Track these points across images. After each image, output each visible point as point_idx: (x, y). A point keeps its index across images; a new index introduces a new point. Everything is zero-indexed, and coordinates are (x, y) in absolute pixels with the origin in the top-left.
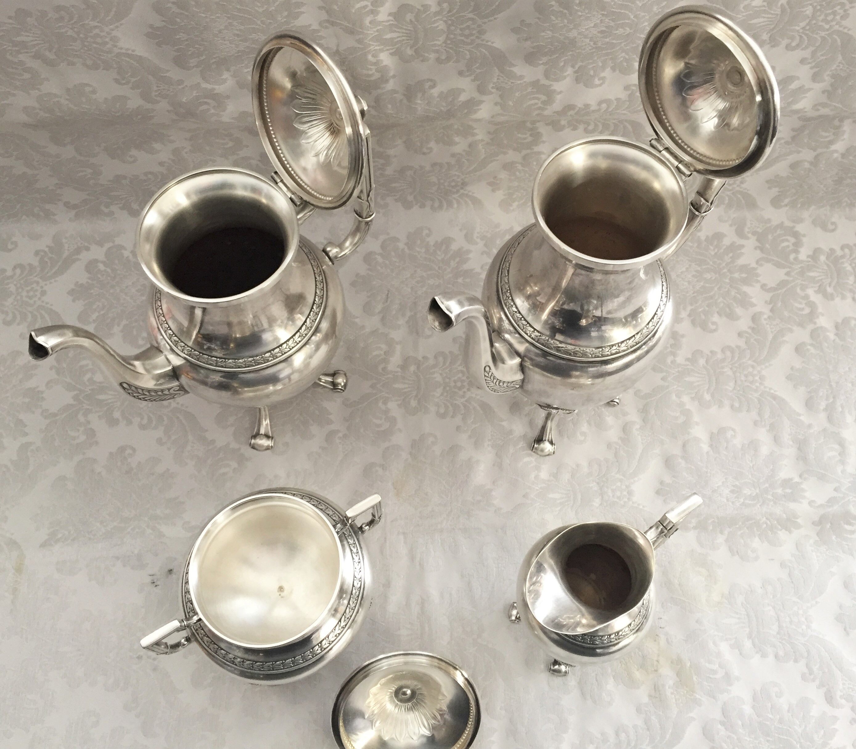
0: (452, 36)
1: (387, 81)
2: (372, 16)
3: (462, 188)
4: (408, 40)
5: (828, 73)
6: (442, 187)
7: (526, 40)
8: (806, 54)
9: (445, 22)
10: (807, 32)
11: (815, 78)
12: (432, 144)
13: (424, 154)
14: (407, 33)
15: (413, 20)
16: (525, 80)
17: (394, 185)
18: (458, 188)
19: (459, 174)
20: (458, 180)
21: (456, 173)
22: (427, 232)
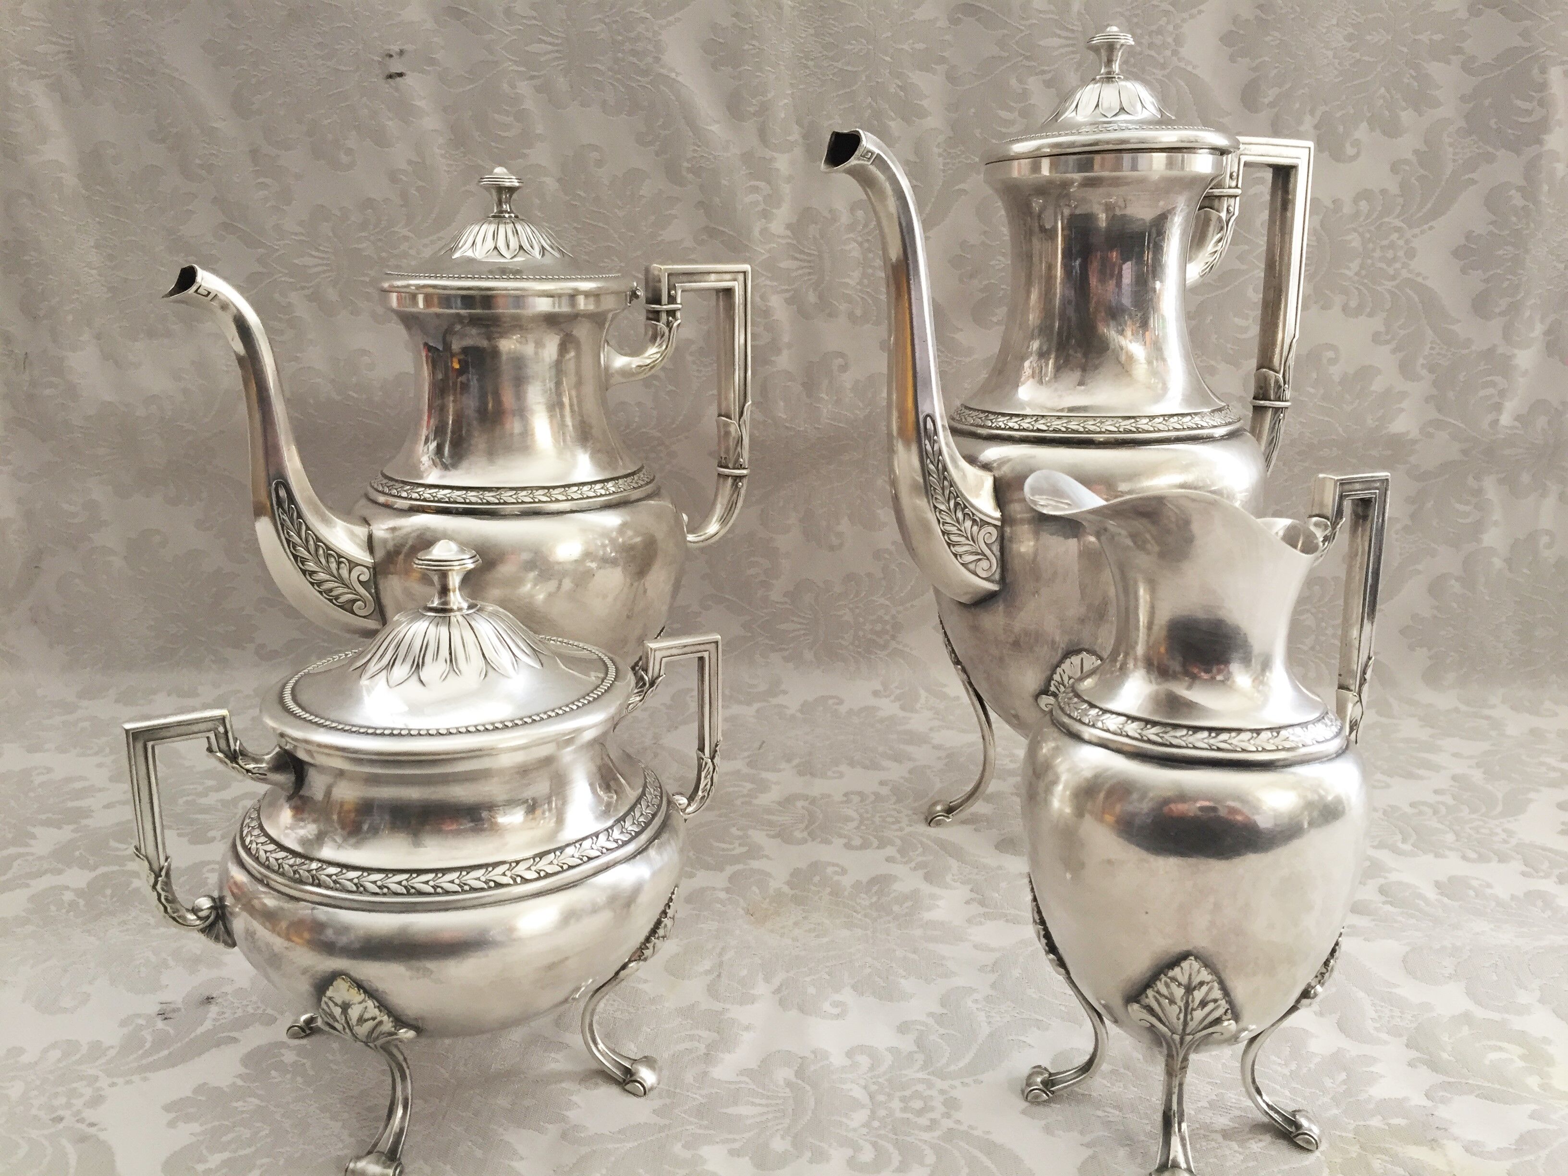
0: (870, 271)
1: (779, 351)
2: (763, 220)
3: (893, 637)
4: (809, 274)
5: (1421, 361)
6: (861, 633)
7: (972, 276)
8: (1377, 323)
9: (860, 244)
10: (1366, 281)
11: (1406, 369)
12: (844, 525)
13: (832, 548)
14: (809, 262)
15: (818, 236)
16: (976, 356)
17: (781, 627)
18: (887, 637)
19: (887, 603)
20: (887, 618)
21: (882, 600)
22: (835, 701)
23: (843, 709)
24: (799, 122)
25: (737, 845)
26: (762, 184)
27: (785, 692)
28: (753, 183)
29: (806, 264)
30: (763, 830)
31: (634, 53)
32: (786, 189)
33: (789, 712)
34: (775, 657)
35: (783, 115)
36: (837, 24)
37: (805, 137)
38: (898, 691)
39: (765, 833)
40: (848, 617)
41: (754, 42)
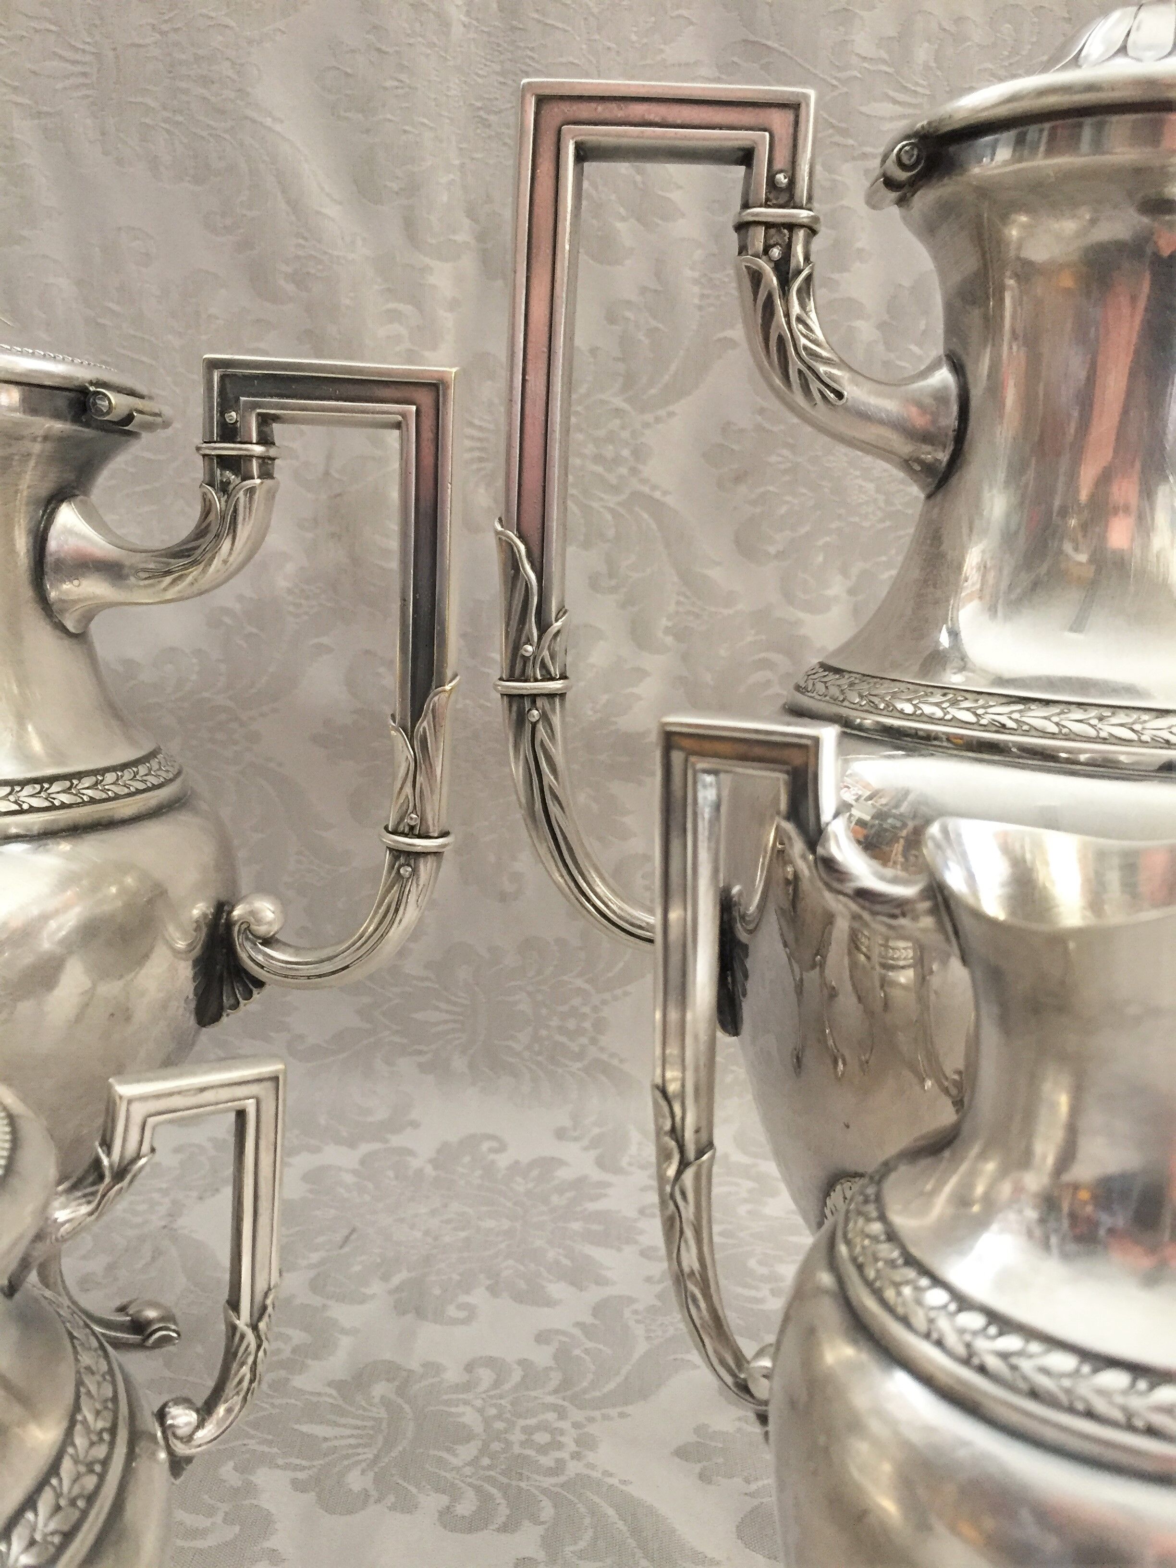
6: (544, 1033)
7: (739, 479)
13: (503, 897)
14: (480, 440)
16: (740, 606)
17: (419, 1016)
18: (584, 1040)
19: (587, 987)
20: (586, 1010)
21: (579, 983)
22: (494, 1144)
23: (503, 1161)
24: (471, 213)
25: (219, 1518)
26: (407, 309)
27: (415, 1125)
28: (391, 305)
29: (478, 444)
30: (286, 1467)
31: (206, 81)
32: (447, 320)
33: (415, 1163)
34: (406, 1065)
35: (445, 198)
36: (535, 56)
37: (481, 237)
38: (596, 1131)
39: (290, 1474)
40: (525, 1006)
41: (403, 77)
